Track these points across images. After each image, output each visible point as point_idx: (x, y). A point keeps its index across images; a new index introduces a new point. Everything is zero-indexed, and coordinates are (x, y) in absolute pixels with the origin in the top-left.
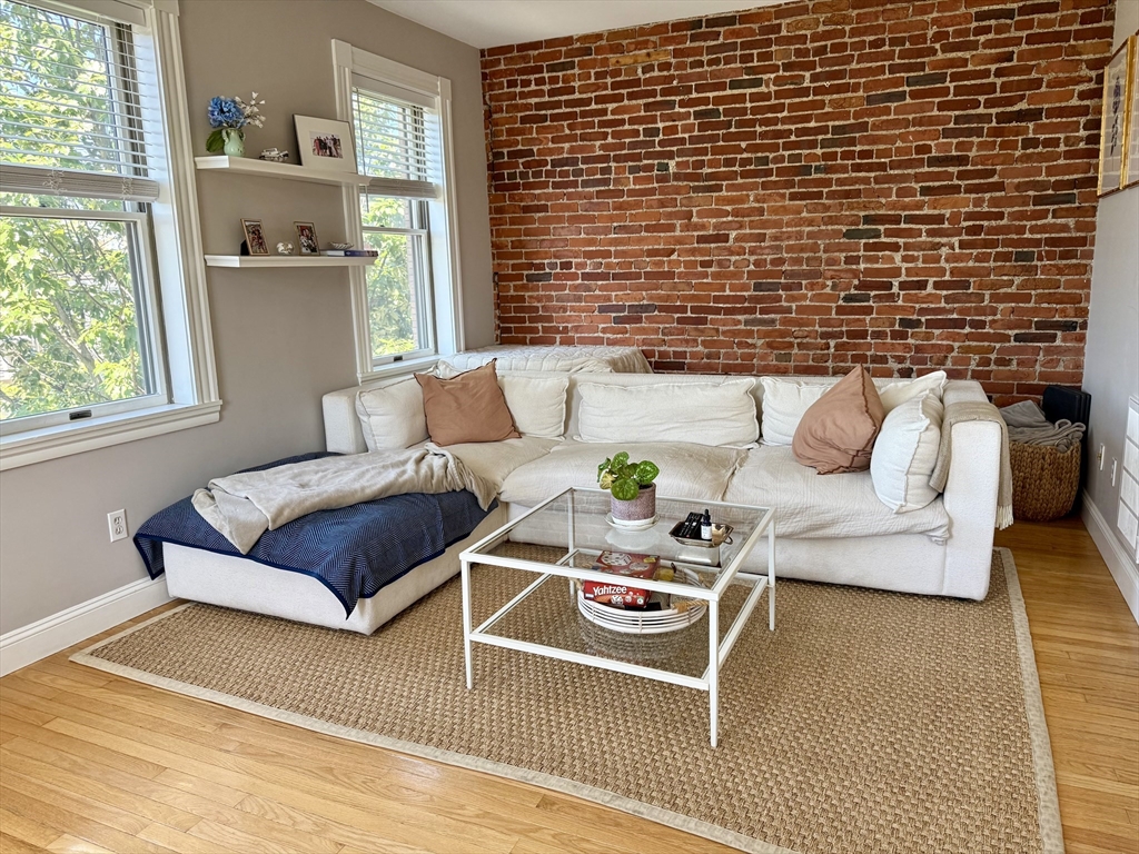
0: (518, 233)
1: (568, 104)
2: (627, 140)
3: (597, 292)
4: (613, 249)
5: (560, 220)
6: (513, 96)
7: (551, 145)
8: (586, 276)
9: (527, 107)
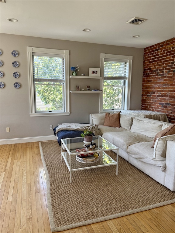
0: (146, 86)
1: (158, 58)
2: (168, 65)
3: (159, 100)
4: (163, 90)
5: (154, 83)
6: (148, 57)
7: (154, 67)
8: (158, 96)
9: (150, 59)
